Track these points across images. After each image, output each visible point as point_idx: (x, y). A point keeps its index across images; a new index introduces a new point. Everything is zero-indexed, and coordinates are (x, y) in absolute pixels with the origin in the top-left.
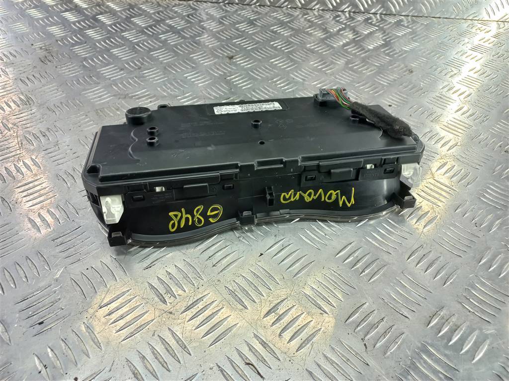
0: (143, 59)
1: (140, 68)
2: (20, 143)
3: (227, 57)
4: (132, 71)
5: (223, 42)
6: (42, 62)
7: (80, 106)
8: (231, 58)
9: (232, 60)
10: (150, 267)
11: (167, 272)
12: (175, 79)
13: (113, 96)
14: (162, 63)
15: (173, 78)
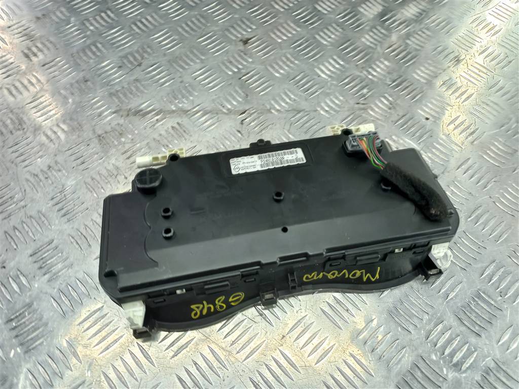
0: (143, 48)
1: (140, 64)
2: (23, 190)
3: (241, 40)
4: (131, 70)
9: (247, 45)
10: (176, 356)
11: (193, 361)
12: (182, 82)
13: (114, 113)
14: (165, 55)
15: (180, 80)
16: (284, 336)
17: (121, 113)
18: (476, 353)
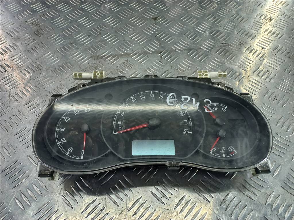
0: (100, 26)
1: (100, 34)
2: (44, 100)
3: (153, 18)
4: (96, 37)
5: (147, 6)
6: (37, 35)
7: (72, 68)
8: (155, 19)
12: (124, 40)
13: (90, 58)
14: (113, 28)
15: (123, 39)
17: (93, 58)
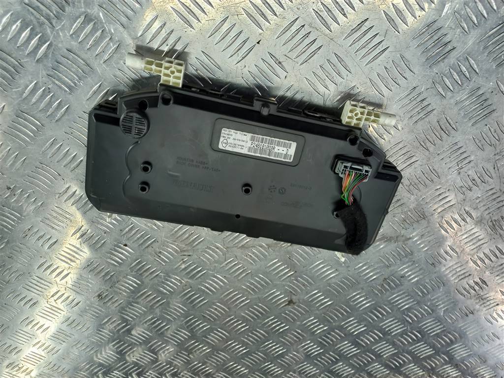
0: (382, 293)
1: (384, 280)
2: (496, 169)
5: (299, 325)
9: (289, 300)
10: (362, 22)
11: (347, 17)
12: (348, 267)
13: (410, 238)
14: (362, 289)
16: (258, 43)
17: (403, 238)
18: (71, 33)
